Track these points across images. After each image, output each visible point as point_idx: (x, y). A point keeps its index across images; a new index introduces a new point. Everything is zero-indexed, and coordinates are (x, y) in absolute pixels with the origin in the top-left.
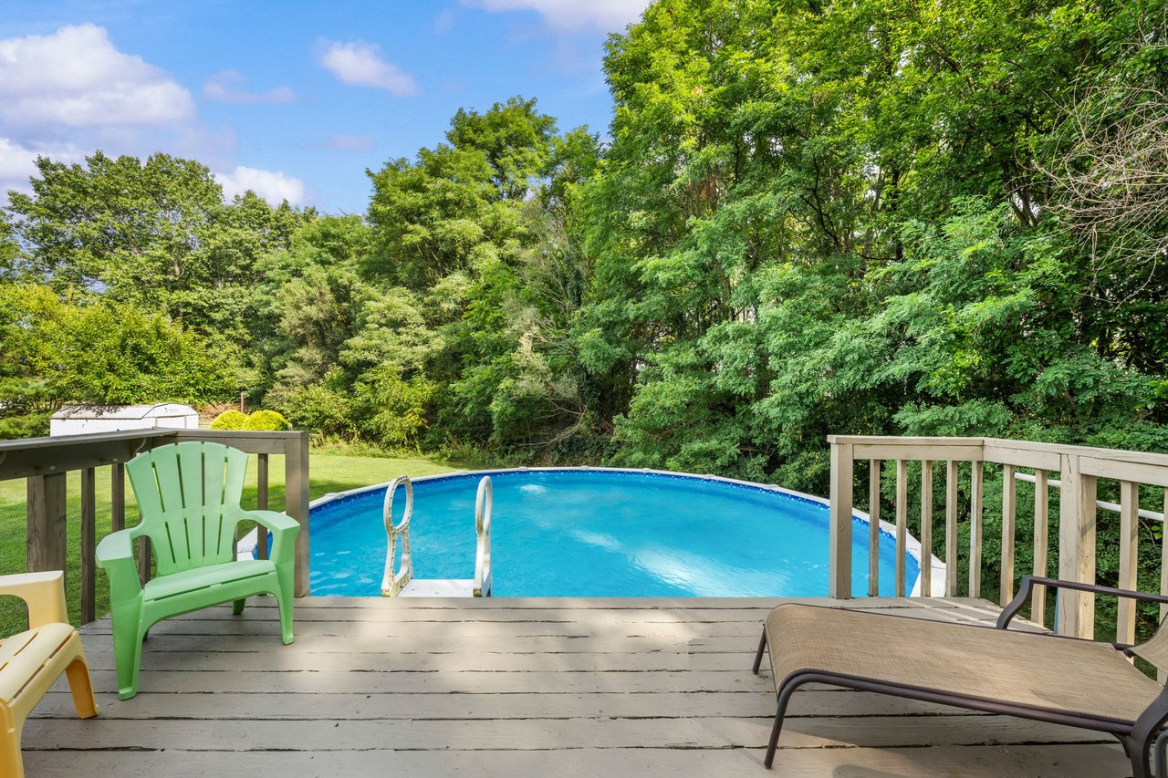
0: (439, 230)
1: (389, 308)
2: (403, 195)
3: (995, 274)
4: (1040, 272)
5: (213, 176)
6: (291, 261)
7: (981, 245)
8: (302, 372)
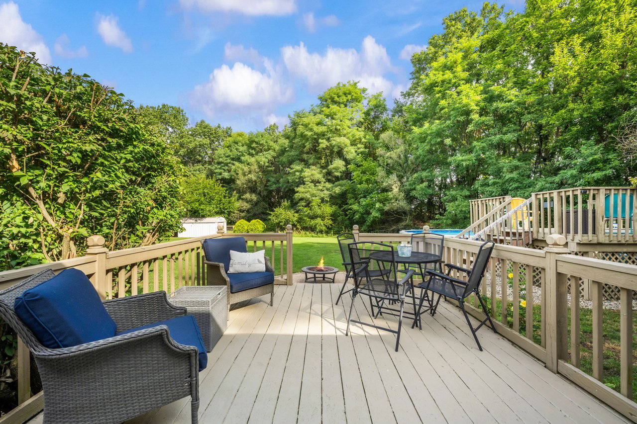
0: (333, 142)
1: (312, 175)
2: (317, 127)
3: (600, 165)
4: (614, 164)
5: (185, 114)
6: (230, 153)
7: (595, 157)
8: (247, 205)
